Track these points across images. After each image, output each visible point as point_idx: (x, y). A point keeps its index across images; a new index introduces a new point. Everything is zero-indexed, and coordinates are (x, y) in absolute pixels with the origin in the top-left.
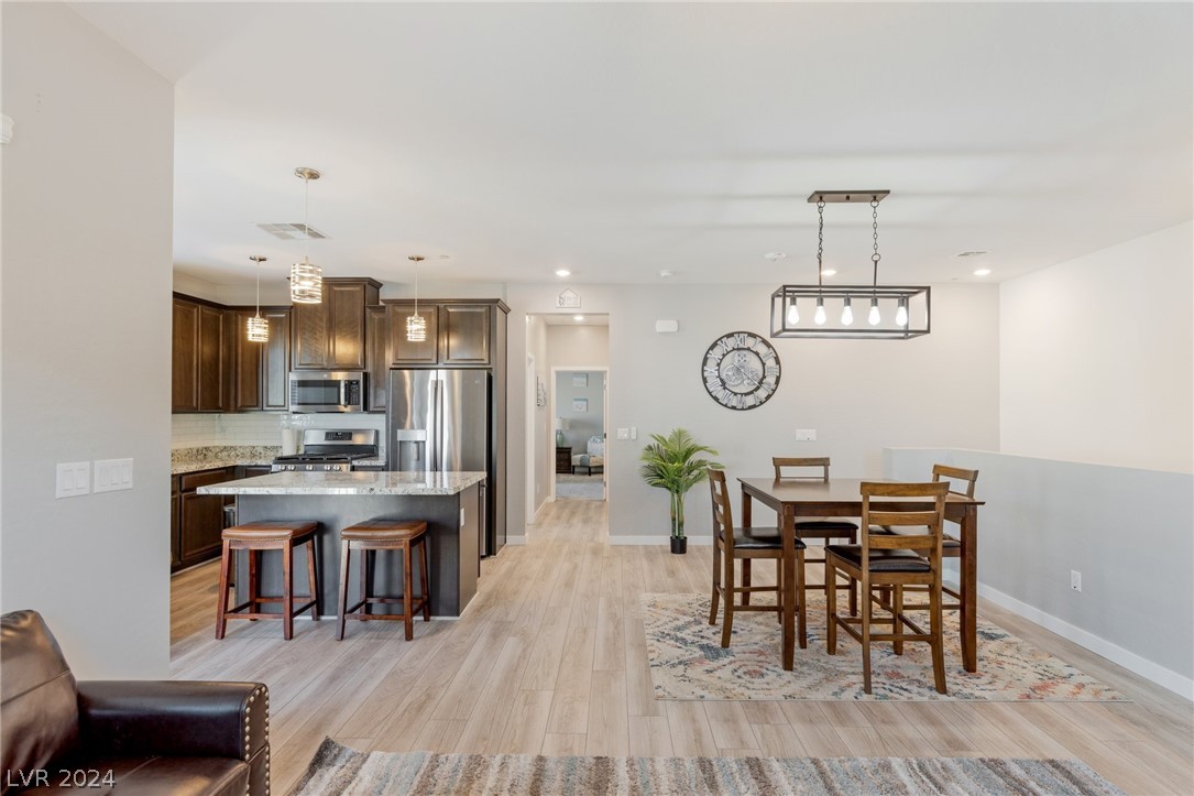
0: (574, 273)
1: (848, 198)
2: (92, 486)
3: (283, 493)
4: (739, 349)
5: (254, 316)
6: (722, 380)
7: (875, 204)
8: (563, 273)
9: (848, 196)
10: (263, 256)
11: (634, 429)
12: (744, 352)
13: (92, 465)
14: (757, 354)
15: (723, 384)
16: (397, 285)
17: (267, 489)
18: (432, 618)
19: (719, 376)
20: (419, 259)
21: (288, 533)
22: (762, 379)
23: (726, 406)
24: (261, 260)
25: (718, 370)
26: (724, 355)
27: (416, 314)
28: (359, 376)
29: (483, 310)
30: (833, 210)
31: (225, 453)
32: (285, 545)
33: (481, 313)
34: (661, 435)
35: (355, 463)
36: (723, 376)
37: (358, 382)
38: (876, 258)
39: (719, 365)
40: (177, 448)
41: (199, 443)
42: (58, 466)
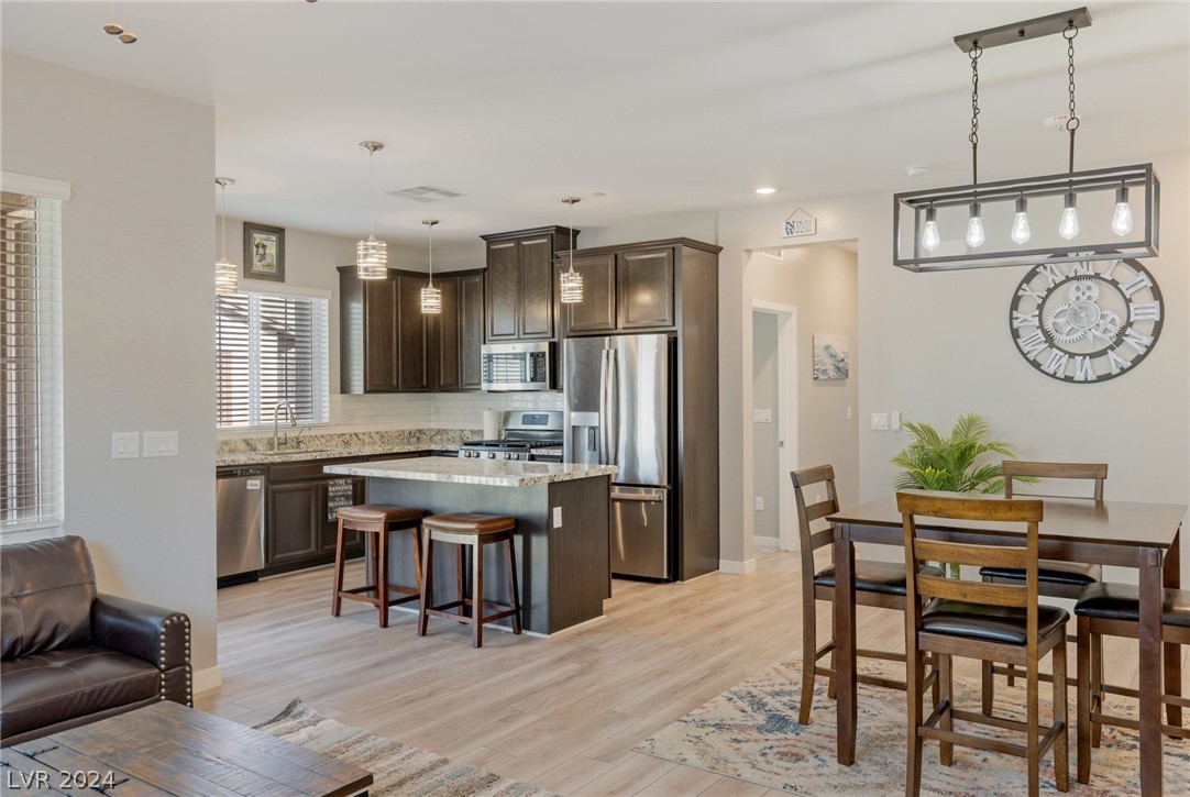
0: (780, 188)
1: (1022, 33)
2: (141, 450)
3: (381, 475)
4: (1077, 278)
5: (427, 286)
6: (1045, 333)
7: (1070, 33)
8: (766, 191)
9: (1022, 31)
10: (434, 219)
11: (895, 414)
12: (1088, 283)
13: (141, 436)
14: (1114, 283)
15: (1049, 339)
16: (596, 230)
17: (371, 470)
18: (523, 631)
19: (1041, 326)
20: (574, 201)
21: (382, 516)
22: (1123, 329)
23: (1054, 376)
24: (433, 223)
25: (1040, 316)
26: (1050, 291)
27: (571, 270)
28: (544, 347)
29: (664, 254)
30: (994, 59)
31: (439, 437)
32: (380, 528)
33: (662, 258)
34: (926, 423)
35: (533, 451)
36: (1049, 326)
37: (544, 354)
38: (1073, 124)
39: (1040, 307)
40: (387, 429)
41: (413, 426)
42: (113, 435)
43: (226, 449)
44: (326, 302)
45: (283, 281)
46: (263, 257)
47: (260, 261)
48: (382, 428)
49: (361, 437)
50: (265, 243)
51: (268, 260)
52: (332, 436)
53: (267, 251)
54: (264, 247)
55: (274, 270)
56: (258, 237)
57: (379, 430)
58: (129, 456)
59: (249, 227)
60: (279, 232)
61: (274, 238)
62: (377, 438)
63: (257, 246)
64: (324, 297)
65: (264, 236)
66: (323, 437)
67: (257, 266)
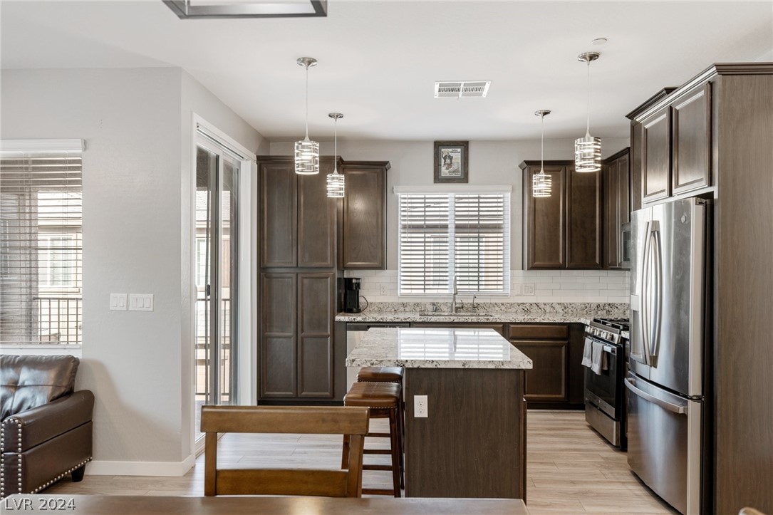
2: (128, 306)
13: (128, 297)
20: (590, 57)
24: (545, 114)
40: (571, 302)
41: (602, 300)
42: (111, 294)
43: (418, 309)
44: (508, 195)
45: (467, 182)
46: (450, 165)
47: (447, 169)
48: (566, 300)
49: (542, 306)
50: (451, 155)
51: (454, 167)
52: (511, 304)
53: (453, 161)
54: (451, 158)
55: (459, 175)
56: (445, 151)
57: (562, 302)
58: (120, 309)
59: (439, 145)
60: (464, 145)
61: (459, 150)
62: (559, 309)
63: (445, 158)
64: (507, 191)
65: (451, 150)
66: (502, 304)
67: (445, 172)
